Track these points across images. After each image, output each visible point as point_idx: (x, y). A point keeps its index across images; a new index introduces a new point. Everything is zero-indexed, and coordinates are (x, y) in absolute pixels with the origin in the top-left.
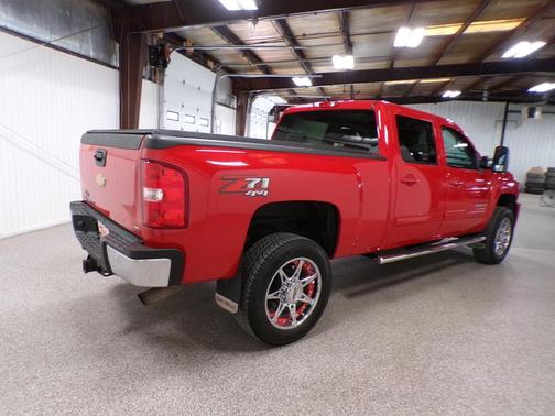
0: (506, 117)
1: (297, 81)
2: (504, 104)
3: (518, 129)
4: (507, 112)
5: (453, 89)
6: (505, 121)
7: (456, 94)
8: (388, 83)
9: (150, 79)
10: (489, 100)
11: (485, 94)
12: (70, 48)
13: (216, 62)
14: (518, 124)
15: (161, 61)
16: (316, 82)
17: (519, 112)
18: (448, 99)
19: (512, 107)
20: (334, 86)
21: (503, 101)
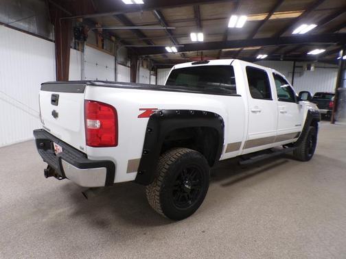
0: (294, 70)
1: (169, 49)
2: (293, 62)
3: (302, 78)
4: (294, 67)
5: (263, 54)
6: (293, 73)
7: (264, 56)
8: (223, 50)
9: (75, 48)
10: (284, 60)
11: (282, 56)
12: (22, 28)
13: (117, 37)
14: (301, 74)
15: (82, 37)
16: (180, 49)
17: (302, 67)
18: (260, 60)
19: (297, 64)
20: (191, 52)
21: (292, 60)
